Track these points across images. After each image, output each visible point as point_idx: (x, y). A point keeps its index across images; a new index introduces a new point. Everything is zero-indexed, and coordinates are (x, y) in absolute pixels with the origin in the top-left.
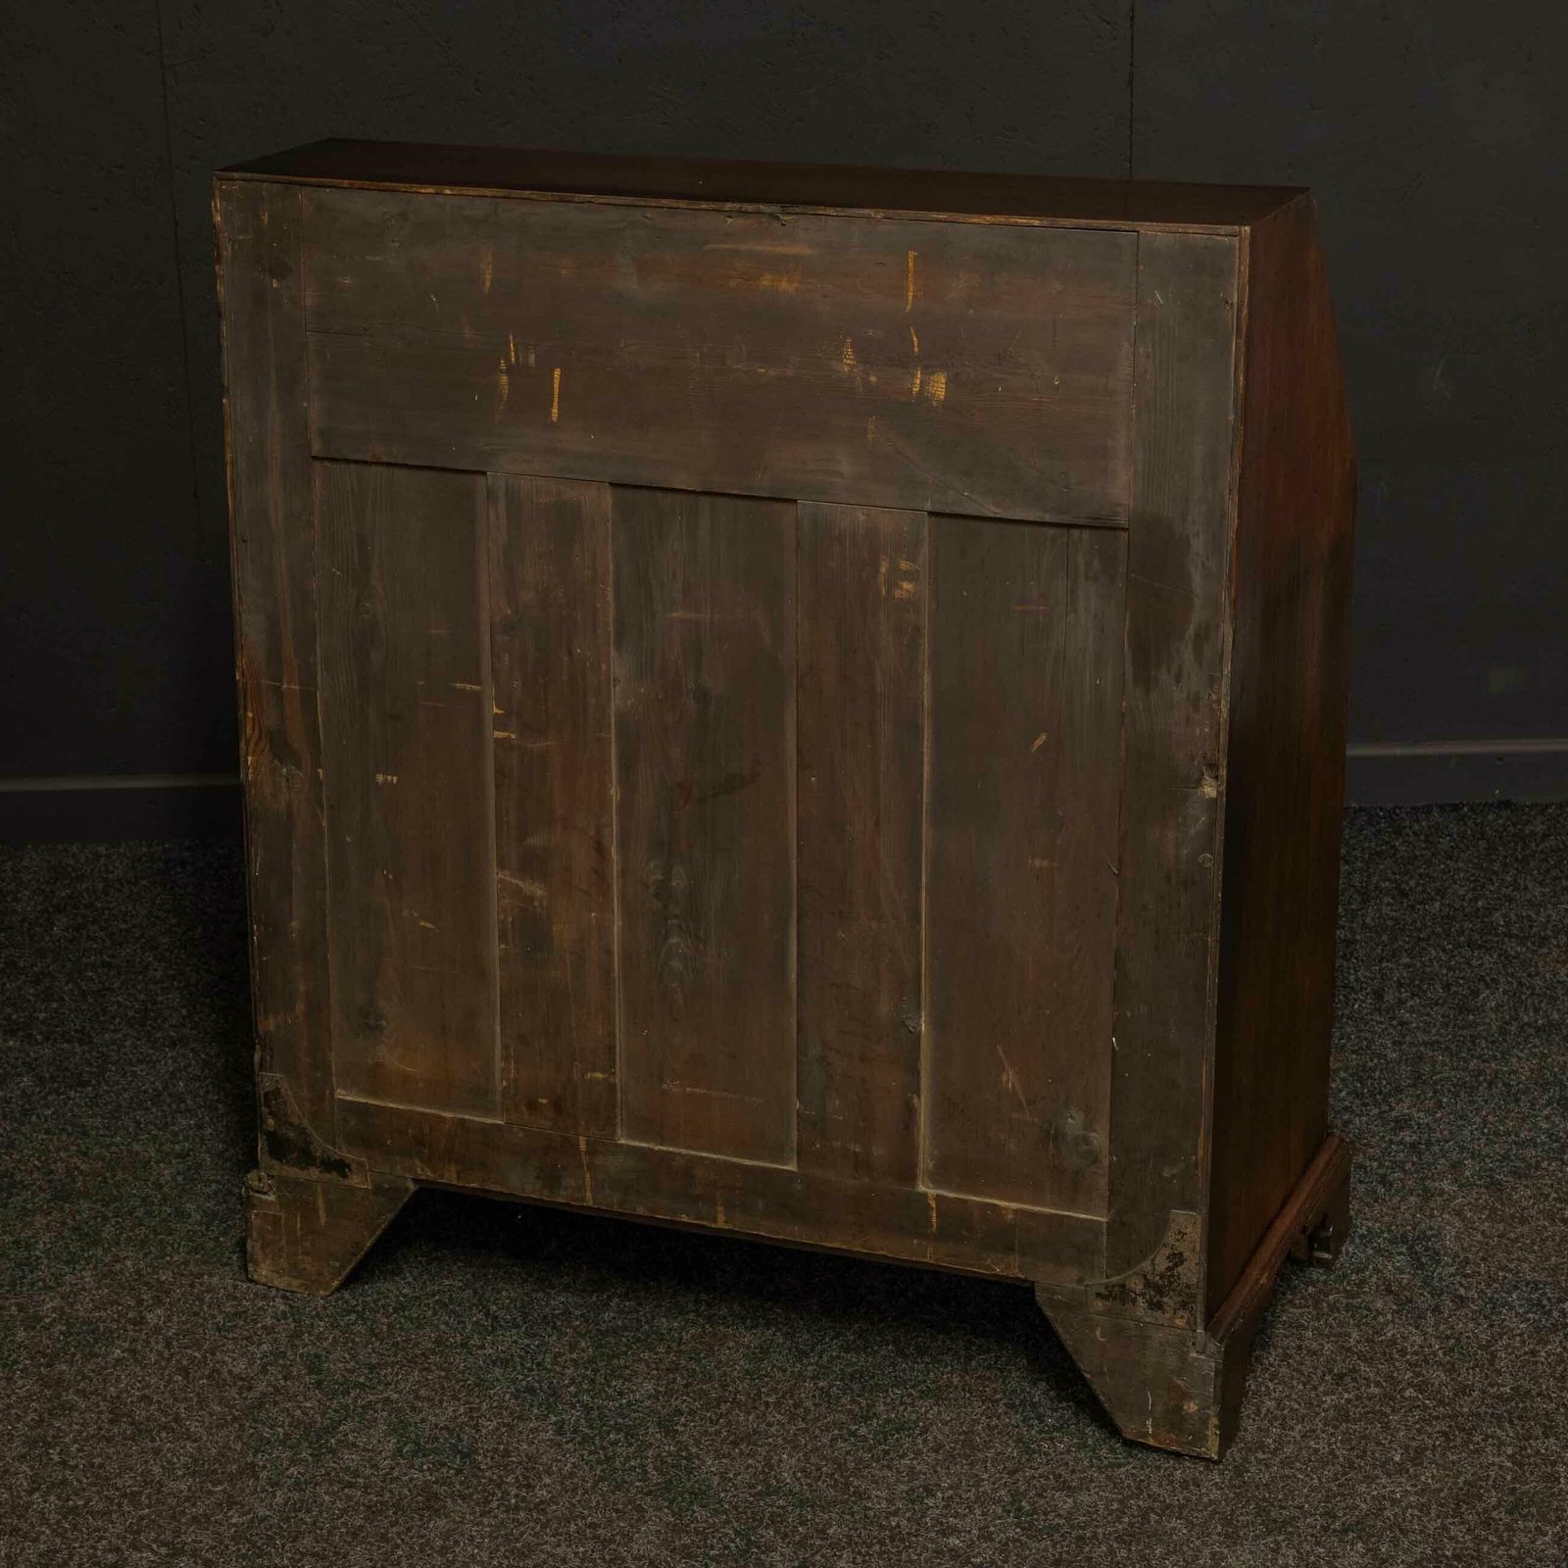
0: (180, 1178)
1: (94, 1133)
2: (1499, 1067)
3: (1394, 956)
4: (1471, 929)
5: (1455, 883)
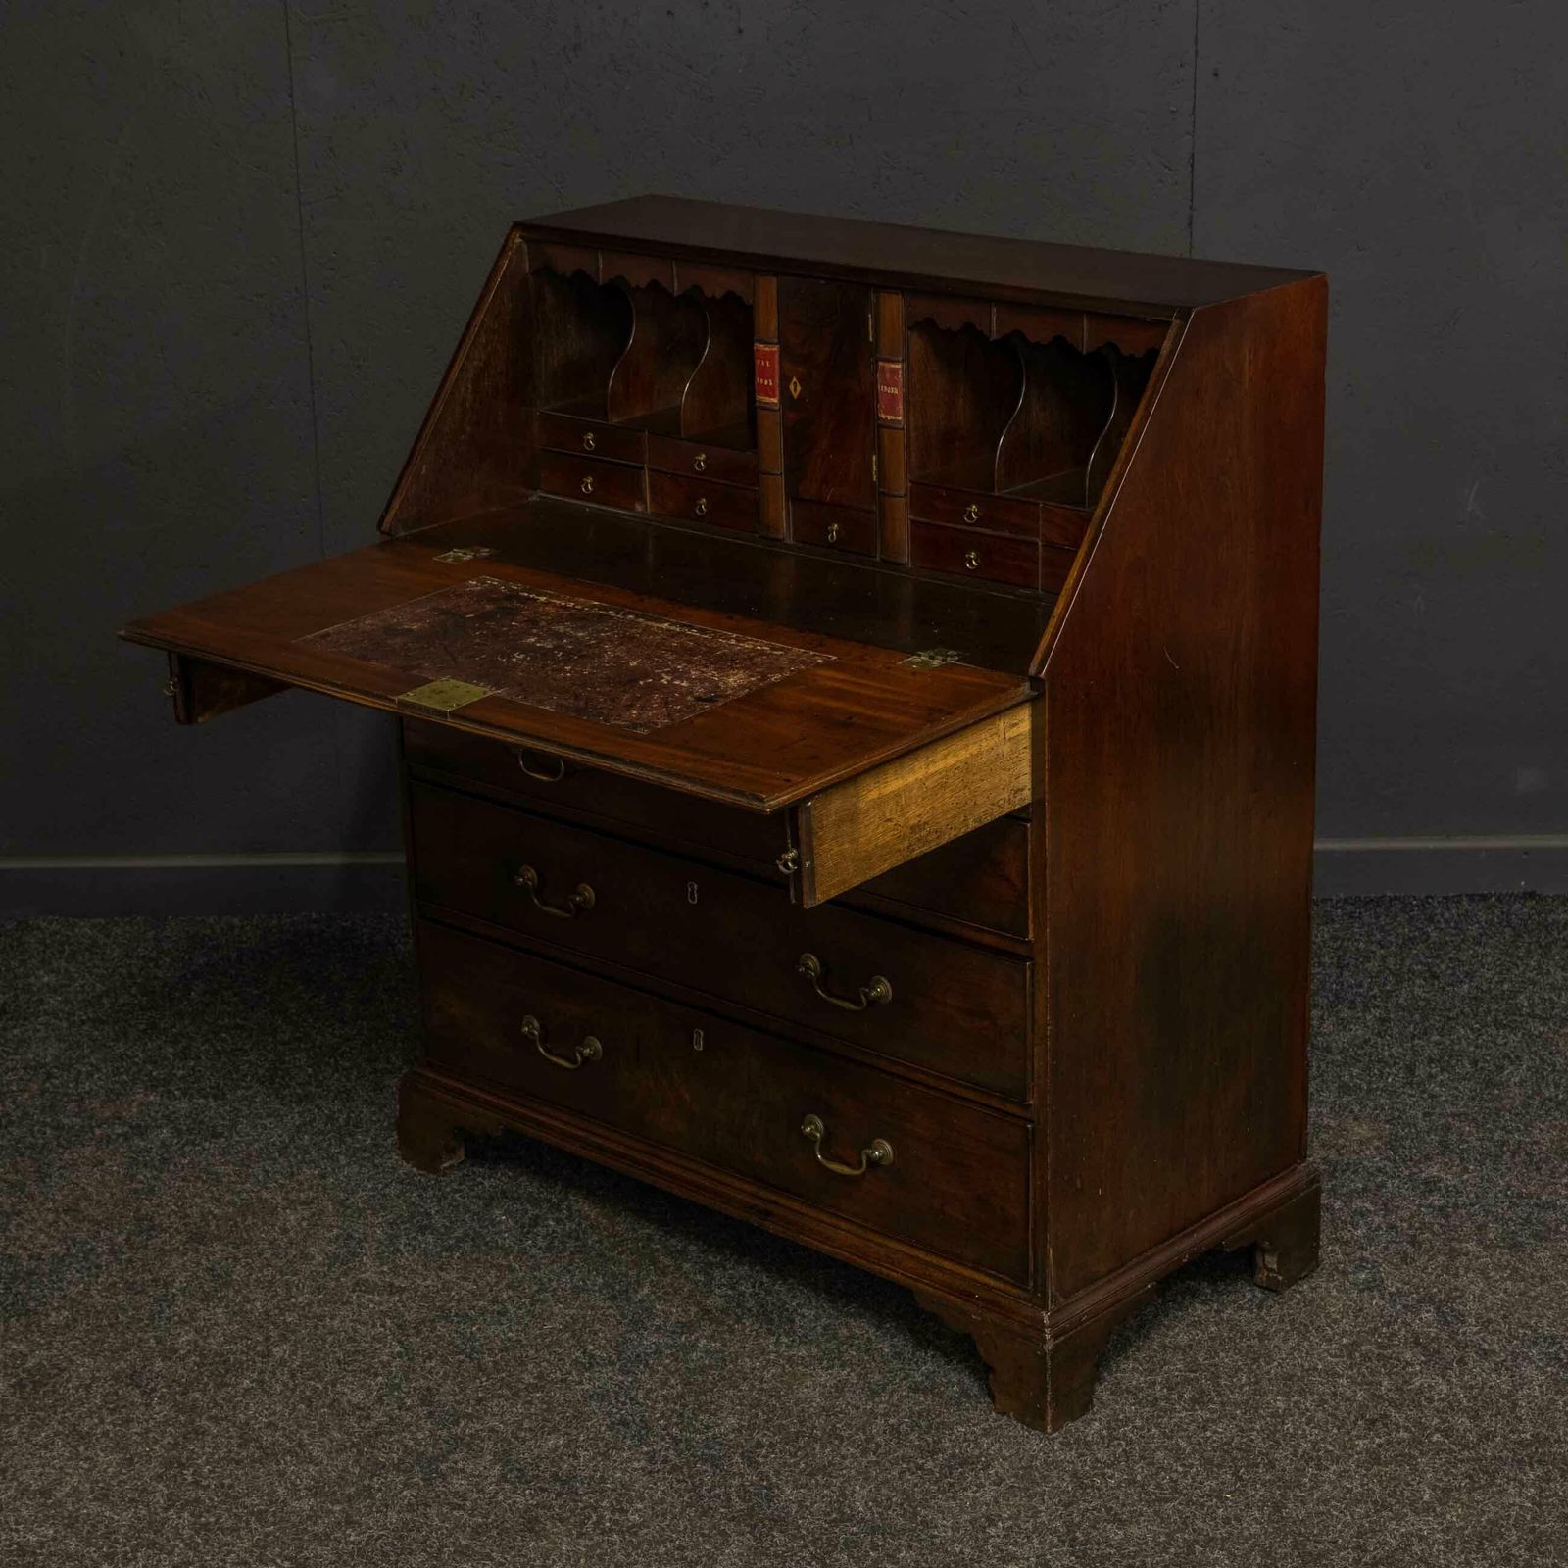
0: (304, 1224)
1: (226, 1180)
2: (1522, 1138)
3: (1425, 1034)
4: (1497, 1009)
5: (1483, 966)
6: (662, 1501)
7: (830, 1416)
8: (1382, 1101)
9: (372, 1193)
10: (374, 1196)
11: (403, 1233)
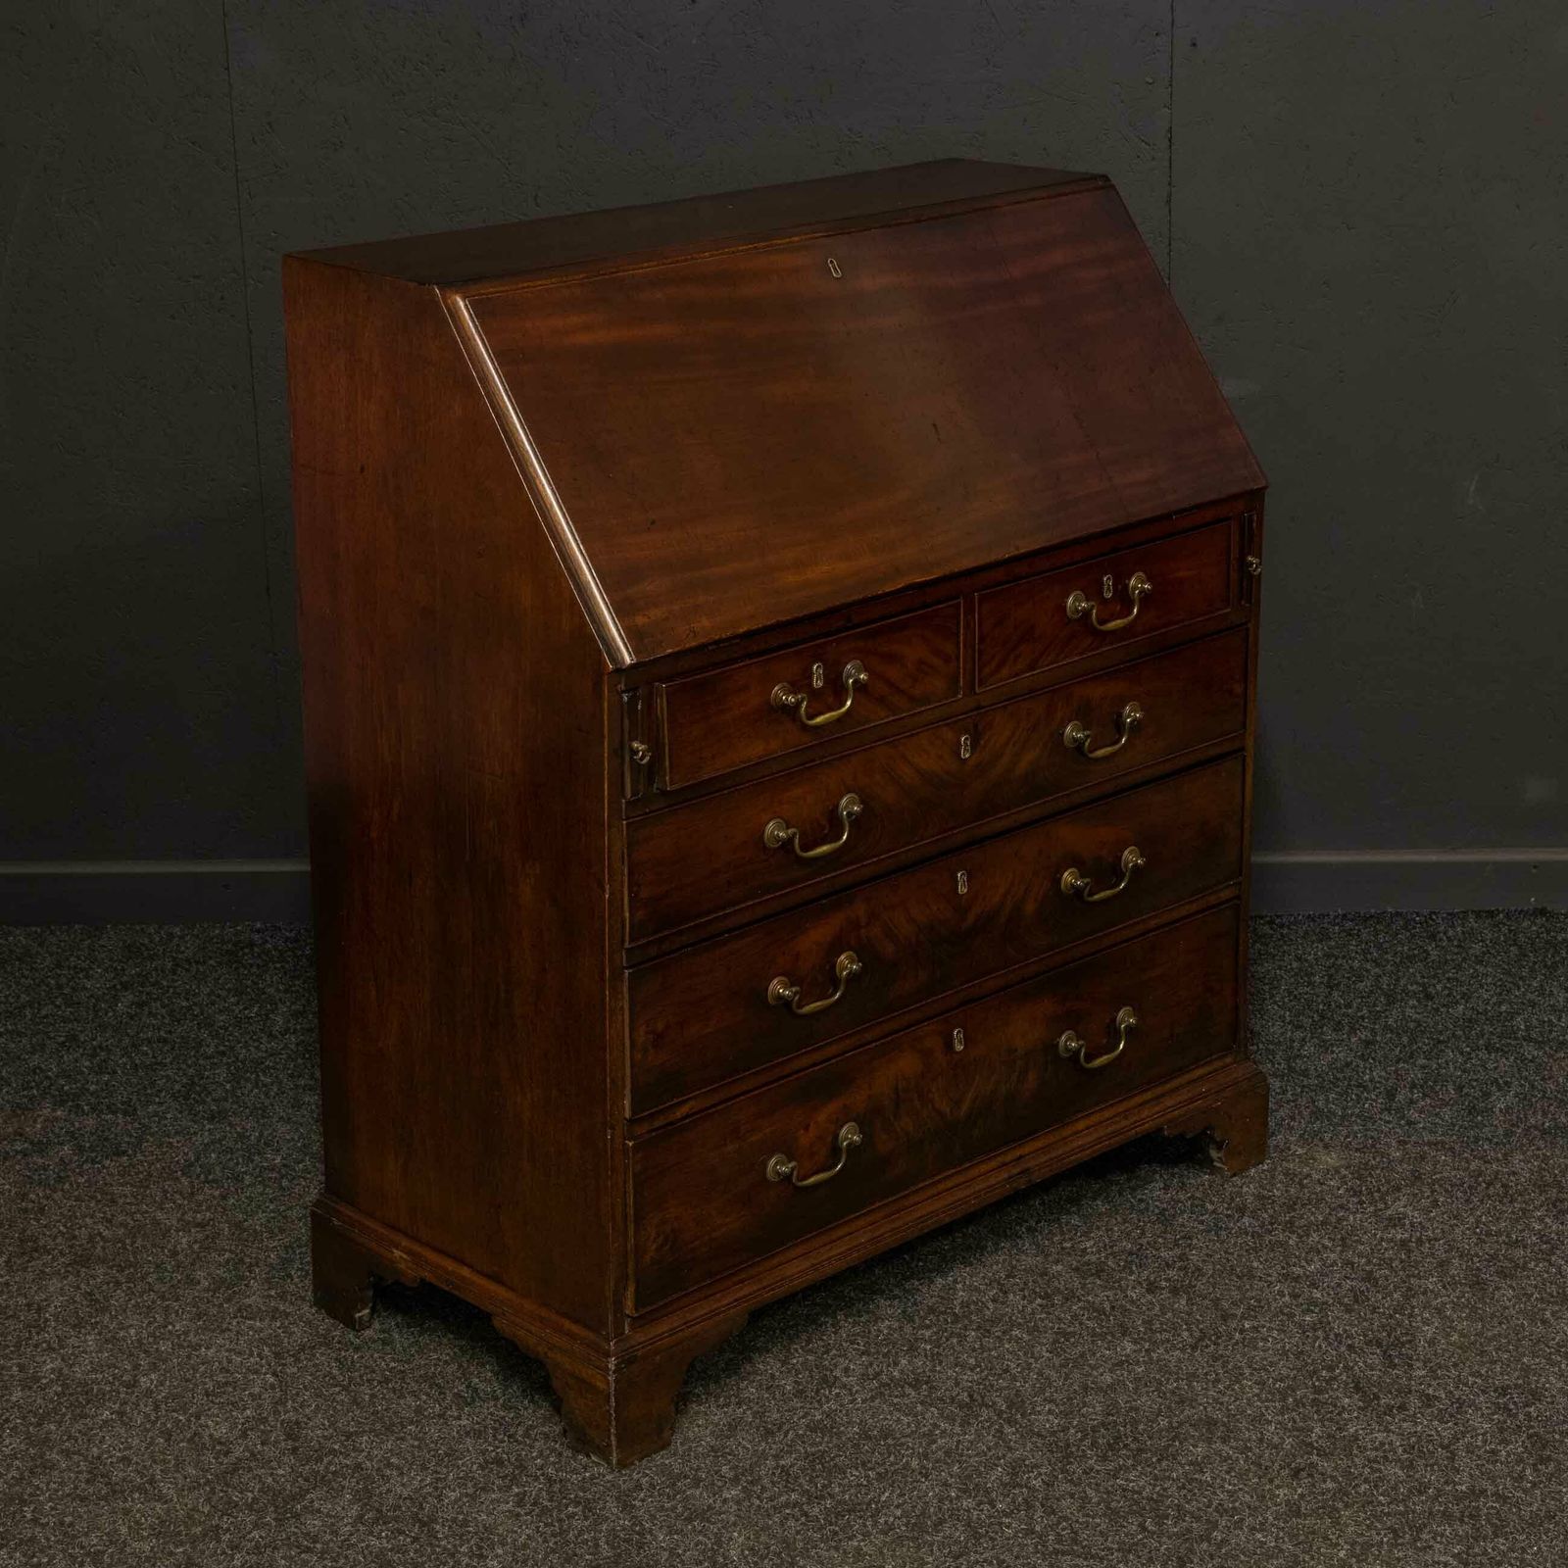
0: (196, 1247)
1: (121, 1201)
2: (1500, 1168)
3: (1411, 1057)
4: (1491, 1032)
5: (1482, 987)
6: (525, 1546)
7: (718, 1457)
8: (1356, 1128)
9: (272, 1215)
10: (274, 1218)
11: (298, 1257)
